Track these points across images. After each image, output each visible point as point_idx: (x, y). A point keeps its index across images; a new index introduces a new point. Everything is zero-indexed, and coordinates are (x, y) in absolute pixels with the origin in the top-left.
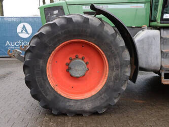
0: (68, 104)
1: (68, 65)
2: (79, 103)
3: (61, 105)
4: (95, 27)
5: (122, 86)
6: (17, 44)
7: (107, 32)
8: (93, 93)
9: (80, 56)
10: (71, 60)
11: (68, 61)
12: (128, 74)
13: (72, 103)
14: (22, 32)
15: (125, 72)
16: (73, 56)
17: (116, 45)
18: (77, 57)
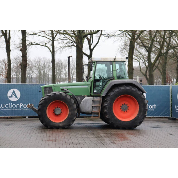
0: (54, 124)
1: (54, 110)
2: (58, 124)
3: (51, 124)
4: (64, 96)
5: (74, 117)
6: (7, 106)
7: (68, 98)
8: (63, 120)
9: (59, 107)
10: (55, 108)
11: (54, 109)
12: (76, 113)
13: (55, 124)
14: (12, 96)
15: (75, 112)
16: (56, 107)
17: (71, 102)
18: (57, 107)
